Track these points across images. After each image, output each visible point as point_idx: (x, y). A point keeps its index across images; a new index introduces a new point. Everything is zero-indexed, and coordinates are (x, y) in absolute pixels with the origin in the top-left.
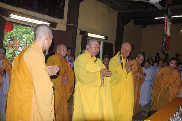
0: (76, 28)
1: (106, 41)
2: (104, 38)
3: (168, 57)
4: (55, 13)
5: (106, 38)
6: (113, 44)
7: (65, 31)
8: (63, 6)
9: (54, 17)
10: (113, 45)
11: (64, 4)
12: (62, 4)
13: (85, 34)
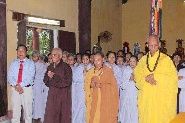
0: (4, 8)
1: (63, 29)
2: (58, 23)
3: (164, 46)
5: (62, 23)
10: (74, 34)
13: (23, 18)
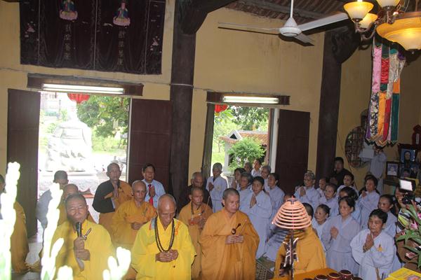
2: (275, 101)
4: (140, 65)
5: (284, 100)
6: (308, 114)
7: (168, 101)
8: (160, 48)
9: (139, 74)
11: (161, 42)
12: (155, 44)
